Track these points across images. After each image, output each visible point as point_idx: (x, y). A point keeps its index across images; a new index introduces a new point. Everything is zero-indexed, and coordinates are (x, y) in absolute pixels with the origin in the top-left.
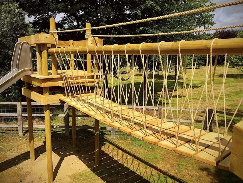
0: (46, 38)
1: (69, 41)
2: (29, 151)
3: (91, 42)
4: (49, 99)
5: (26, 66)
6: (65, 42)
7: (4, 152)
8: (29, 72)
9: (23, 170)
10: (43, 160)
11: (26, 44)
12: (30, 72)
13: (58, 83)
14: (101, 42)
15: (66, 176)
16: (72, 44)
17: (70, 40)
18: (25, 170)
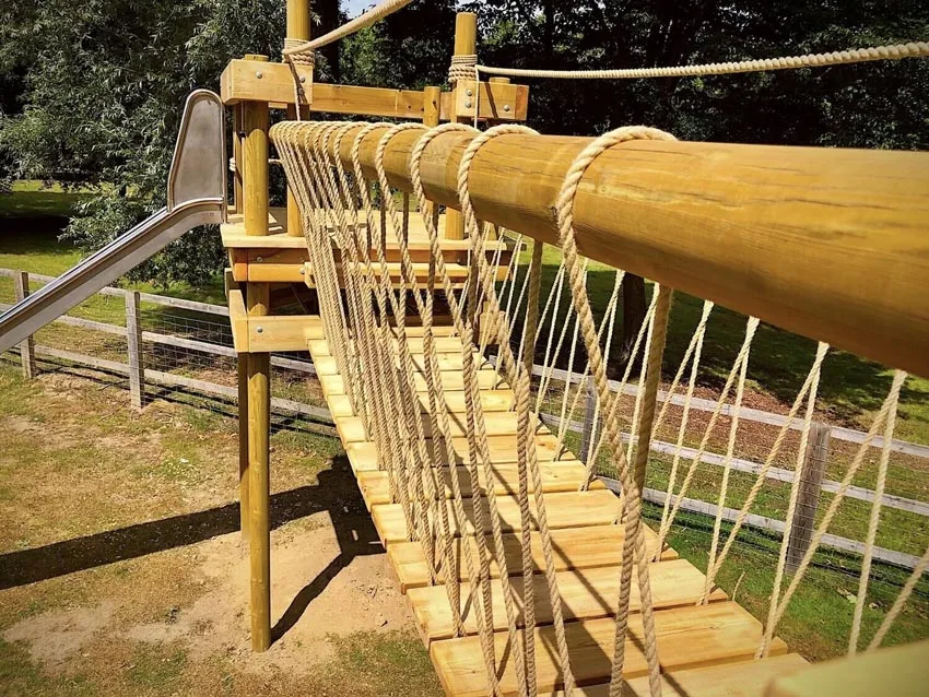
0: (260, 77)
1: (422, 90)
2: (238, 504)
3: (468, 100)
4: (261, 331)
5: (205, 190)
6: (405, 96)
7: (184, 483)
8: (215, 212)
9: (203, 568)
10: (283, 547)
11: (206, 102)
12: (217, 213)
13: (301, 269)
14: (518, 99)
15: (328, 635)
16: (434, 103)
17: (427, 88)
18: (210, 570)
